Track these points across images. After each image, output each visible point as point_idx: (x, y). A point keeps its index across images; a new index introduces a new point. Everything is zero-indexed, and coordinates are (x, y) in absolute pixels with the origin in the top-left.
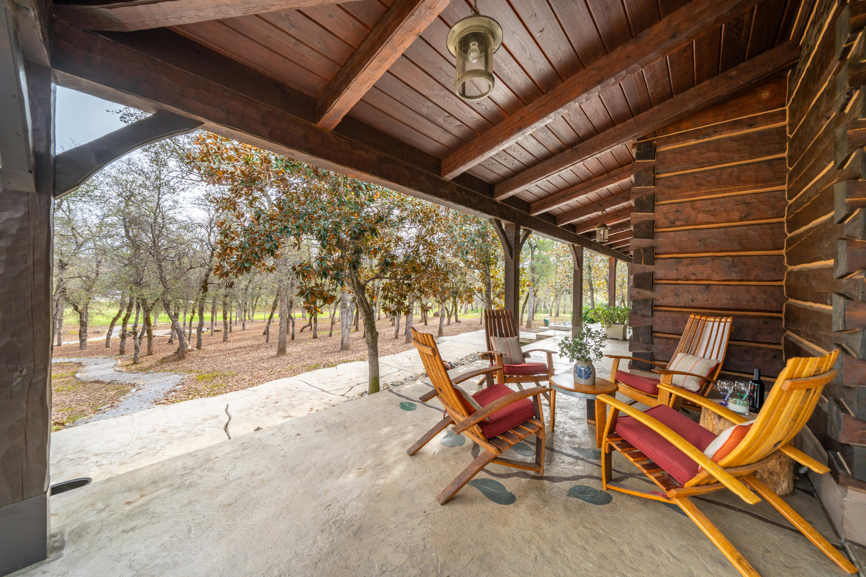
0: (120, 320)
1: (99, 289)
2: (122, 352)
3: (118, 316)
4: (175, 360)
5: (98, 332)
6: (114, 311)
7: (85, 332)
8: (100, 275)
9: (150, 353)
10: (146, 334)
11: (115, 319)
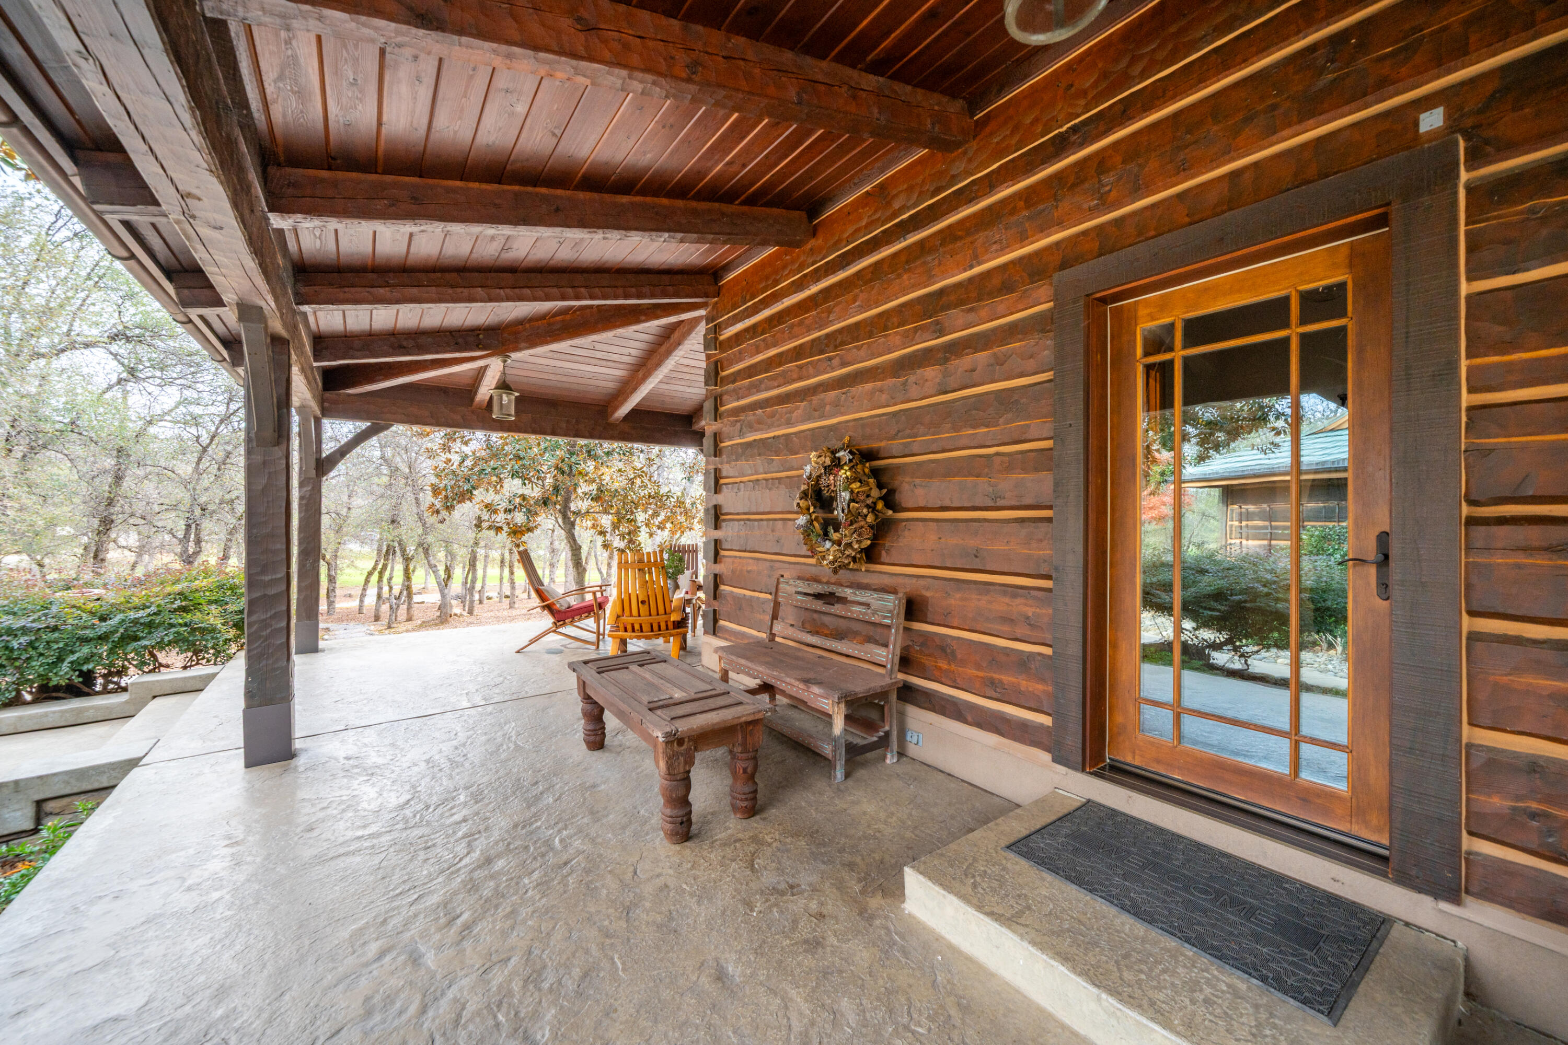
0: (375, 577)
1: (352, 530)
2: (377, 618)
3: (374, 569)
4: (436, 625)
5: (350, 596)
6: (369, 565)
7: (333, 590)
8: (353, 511)
9: (409, 619)
10: (405, 593)
11: (370, 574)
